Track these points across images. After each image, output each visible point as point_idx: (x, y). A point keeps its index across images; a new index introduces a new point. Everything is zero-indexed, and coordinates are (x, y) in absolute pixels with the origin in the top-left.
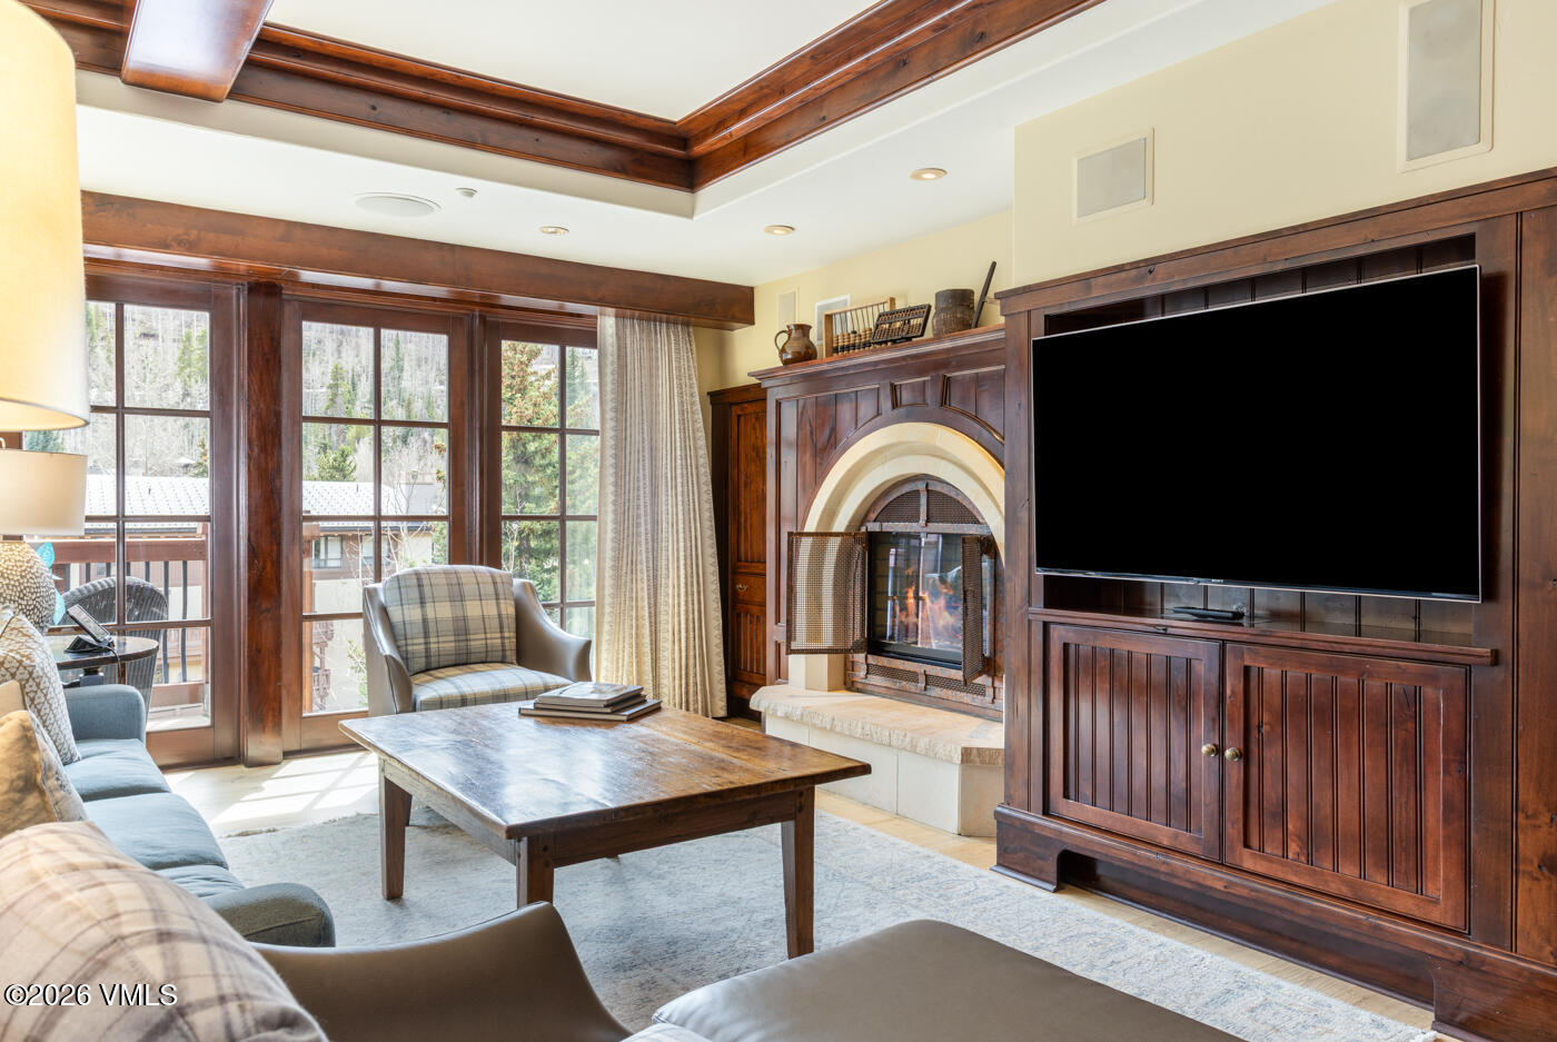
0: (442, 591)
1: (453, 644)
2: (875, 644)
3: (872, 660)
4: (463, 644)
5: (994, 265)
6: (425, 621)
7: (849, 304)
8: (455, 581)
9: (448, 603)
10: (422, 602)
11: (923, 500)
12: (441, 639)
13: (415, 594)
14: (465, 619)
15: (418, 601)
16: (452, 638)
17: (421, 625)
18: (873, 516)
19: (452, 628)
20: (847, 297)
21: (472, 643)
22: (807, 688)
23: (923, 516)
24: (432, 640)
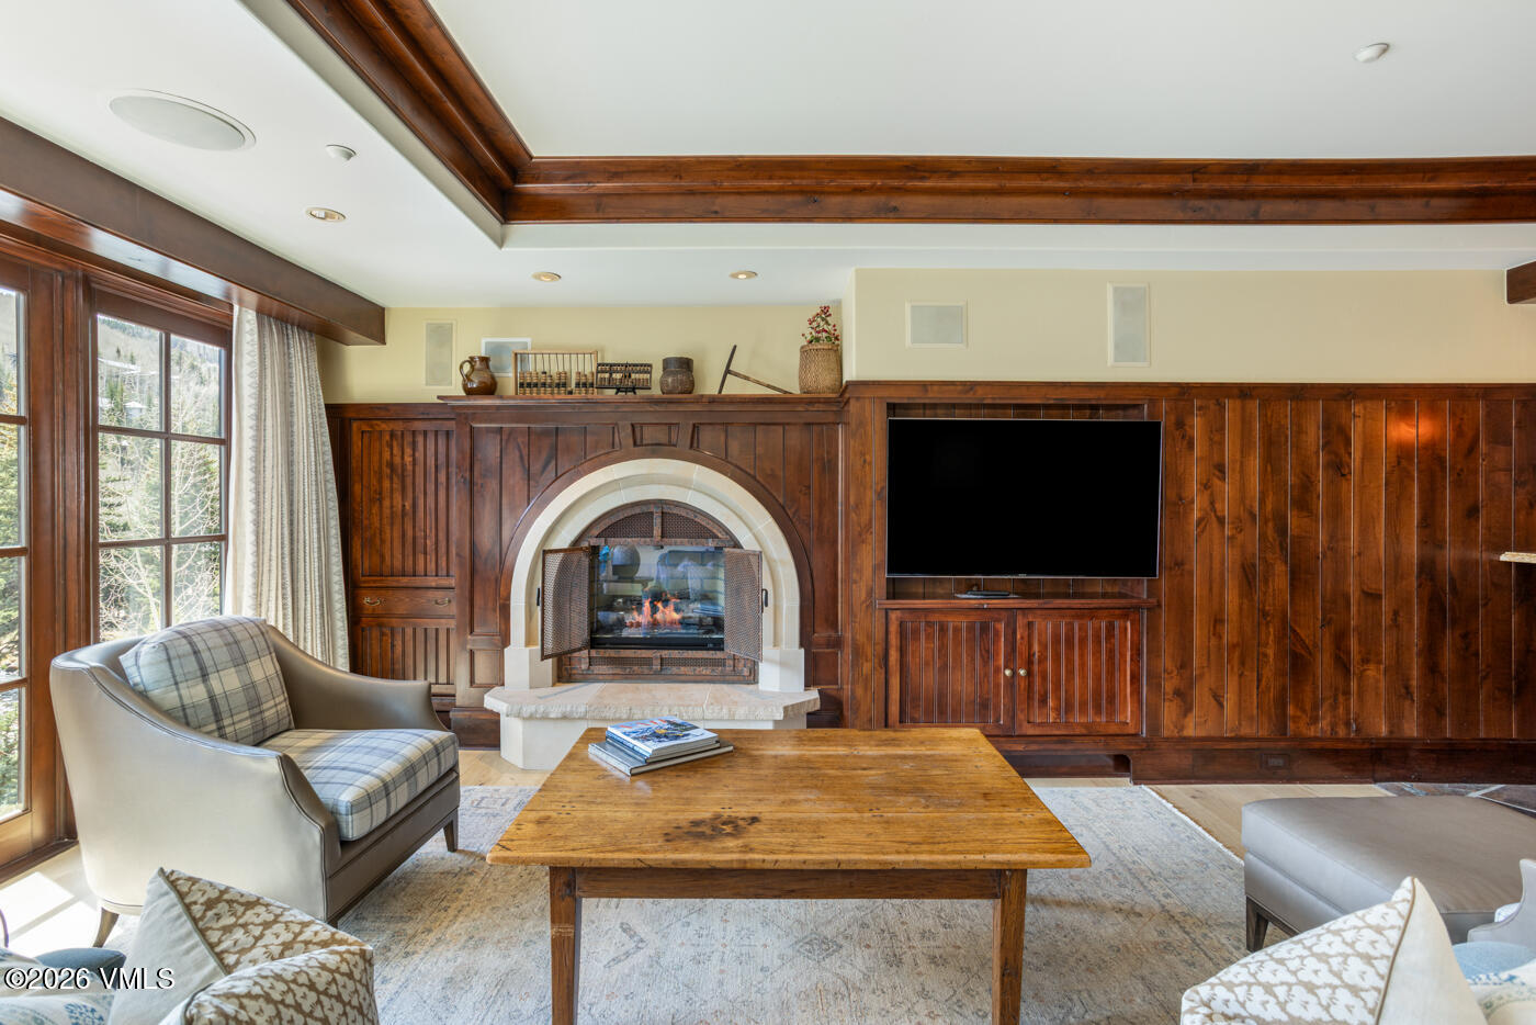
0: (222, 655)
1: (249, 722)
2: (599, 637)
3: (594, 653)
4: (258, 718)
5: (735, 347)
6: (212, 698)
7: (529, 347)
8: (231, 640)
9: (233, 670)
10: (204, 676)
11: (657, 521)
12: (236, 718)
13: (192, 665)
14: (253, 685)
15: (199, 673)
16: (247, 714)
17: (209, 705)
18: (596, 532)
19: (244, 701)
20: (528, 340)
21: (267, 714)
22: (531, 688)
23: (657, 531)
24: (226, 722)
